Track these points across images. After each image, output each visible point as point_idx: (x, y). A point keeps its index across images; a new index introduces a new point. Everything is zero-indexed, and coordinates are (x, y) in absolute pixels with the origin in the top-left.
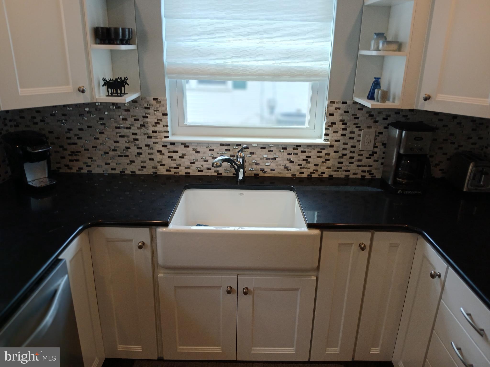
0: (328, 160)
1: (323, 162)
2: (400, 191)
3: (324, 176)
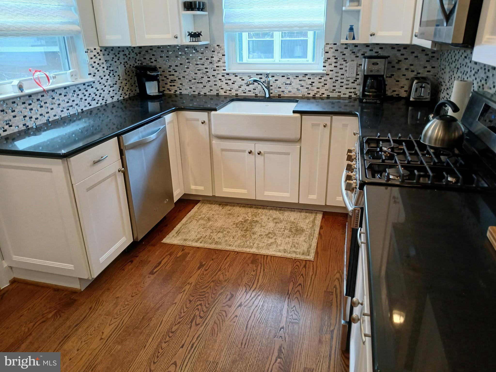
0: (326, 84)
1: (322, 86)
2: (365, 100)
3: (324, 96)
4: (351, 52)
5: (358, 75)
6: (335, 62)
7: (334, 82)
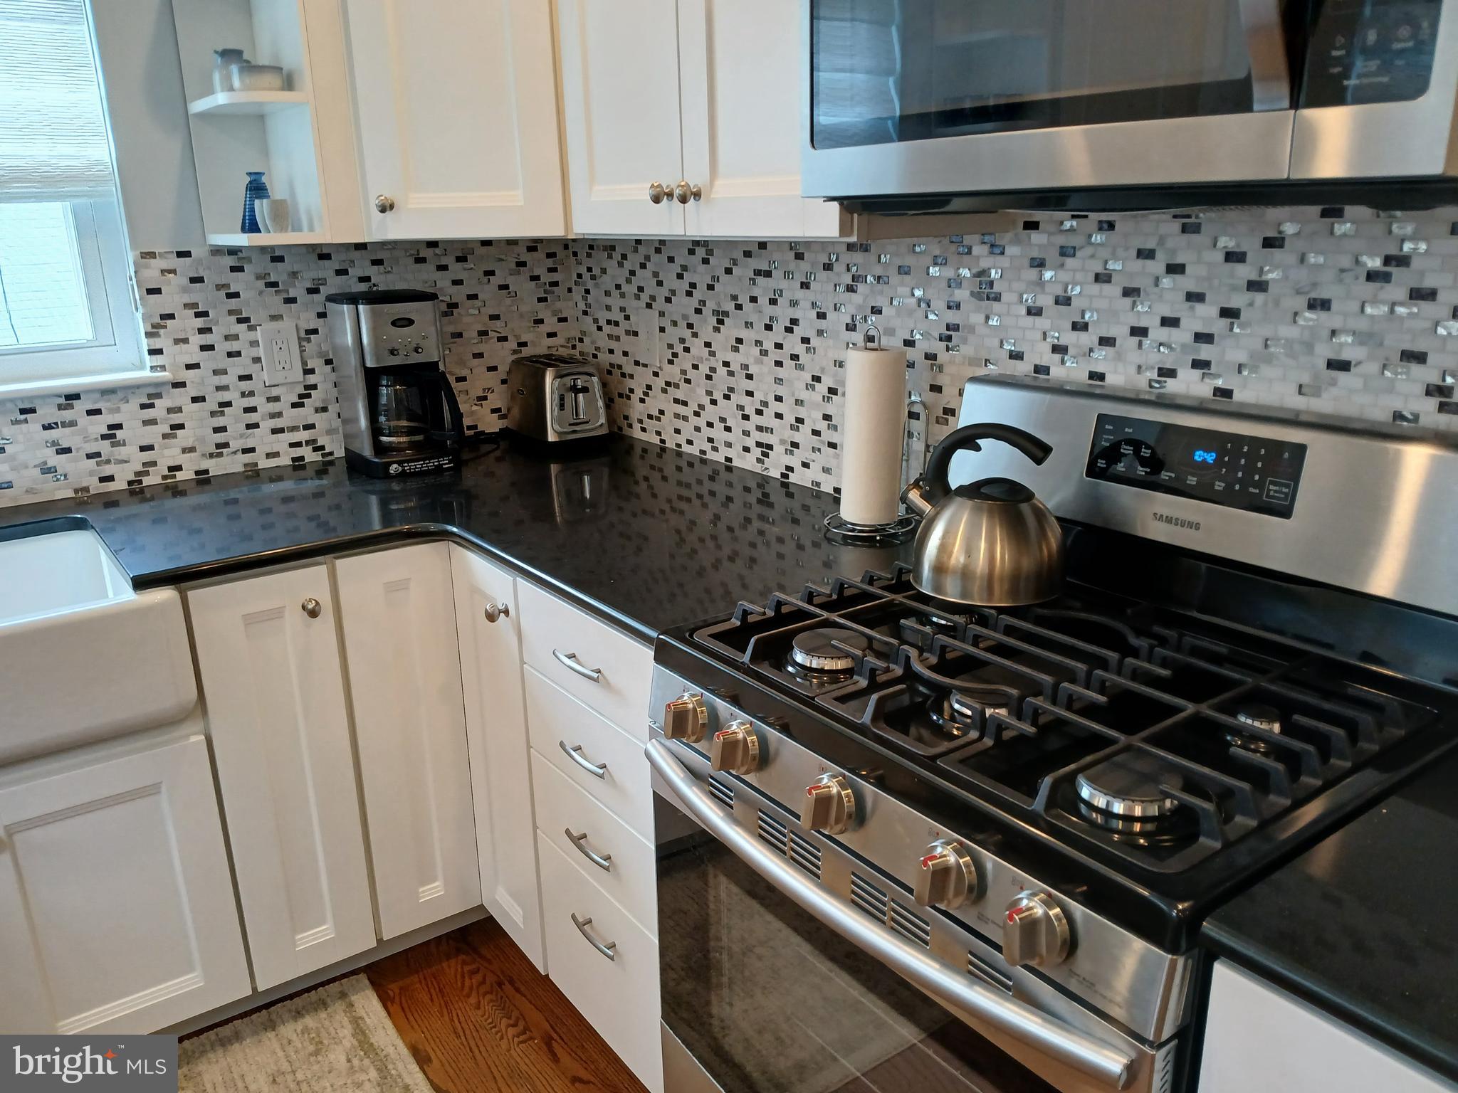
0: (181, 426)
1: (165, 436)
3: (180, 476)
4: (261, 284)
5: (312, 371)
6: (201, 331)
7: (213, 414)
